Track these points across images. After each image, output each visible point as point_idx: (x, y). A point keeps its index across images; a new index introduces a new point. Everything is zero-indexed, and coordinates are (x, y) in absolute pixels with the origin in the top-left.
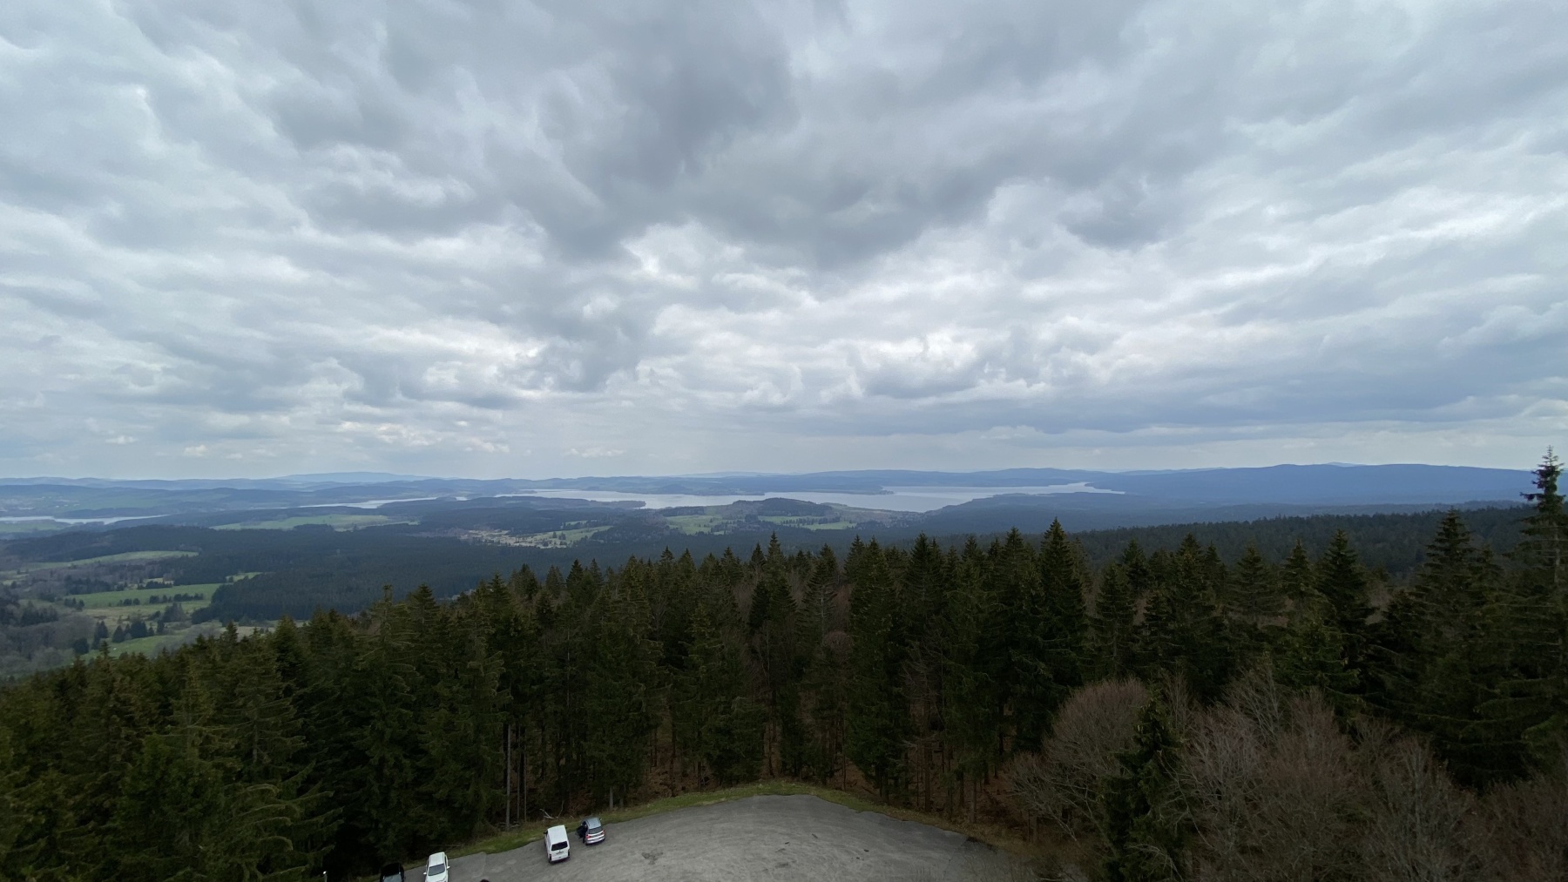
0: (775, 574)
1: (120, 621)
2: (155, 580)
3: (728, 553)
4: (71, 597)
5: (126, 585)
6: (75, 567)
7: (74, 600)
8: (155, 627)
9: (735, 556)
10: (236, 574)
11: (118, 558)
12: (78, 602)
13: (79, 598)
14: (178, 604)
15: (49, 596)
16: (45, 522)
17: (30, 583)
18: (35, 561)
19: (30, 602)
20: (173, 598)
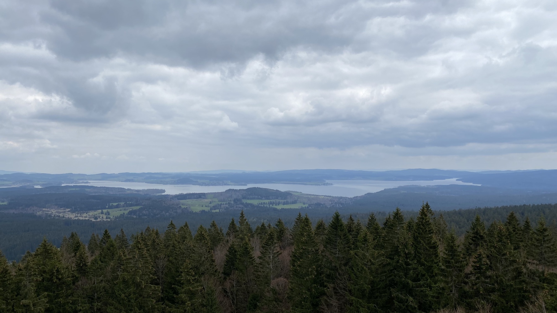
0: (242, 239)
3: (213, 225)
9: (218, 227)
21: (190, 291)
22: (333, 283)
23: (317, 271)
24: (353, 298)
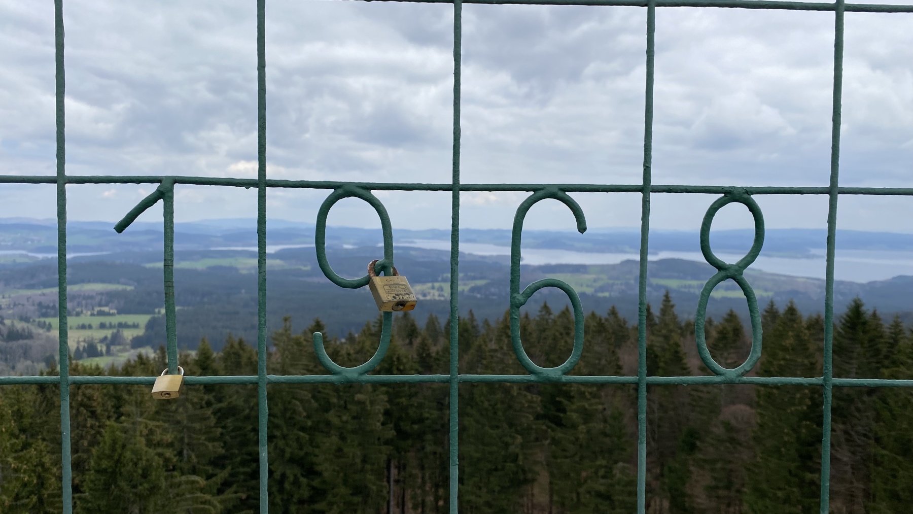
0: (666, 338)
1: (78, 342)
2: (103, 309)
3: (613, 313)
4: (42, 320)
5: (82, 312)
6: (44, 295)
7: (45, 322)
12: (47, 323)
13: (47, 320)
15: (26, 318)
16: (21, 256)
17: (12, 307)
18: (15, 288)
19: (12, 322)
20: (116, 325)
21: (586, 409)
22: (844, 423)
23: (812, 399)
24: (884, 452)
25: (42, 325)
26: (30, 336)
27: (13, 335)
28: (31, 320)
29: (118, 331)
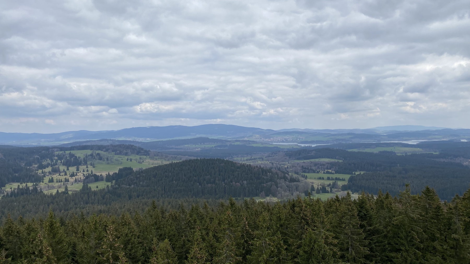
1: (318, 185)
2: (329, 170)
4: (303, 174)
5: (320, 172)
6: (304, 163)
7: (304, 175)
8: (329, 190)
10: (356, 171)
11: (317, 160)
12: (305, 176)
13: (306, 174)
14: (336, 181)
15: (297, 172)
16: (296, 145)
17: (292, 167)
18: (293, 159)
19: (292, 174)
20: (335, 179)
25: (303, 176)
26: (298, 181)
27: (292, 180)
28: (299, 174)
29: (335, 182)
